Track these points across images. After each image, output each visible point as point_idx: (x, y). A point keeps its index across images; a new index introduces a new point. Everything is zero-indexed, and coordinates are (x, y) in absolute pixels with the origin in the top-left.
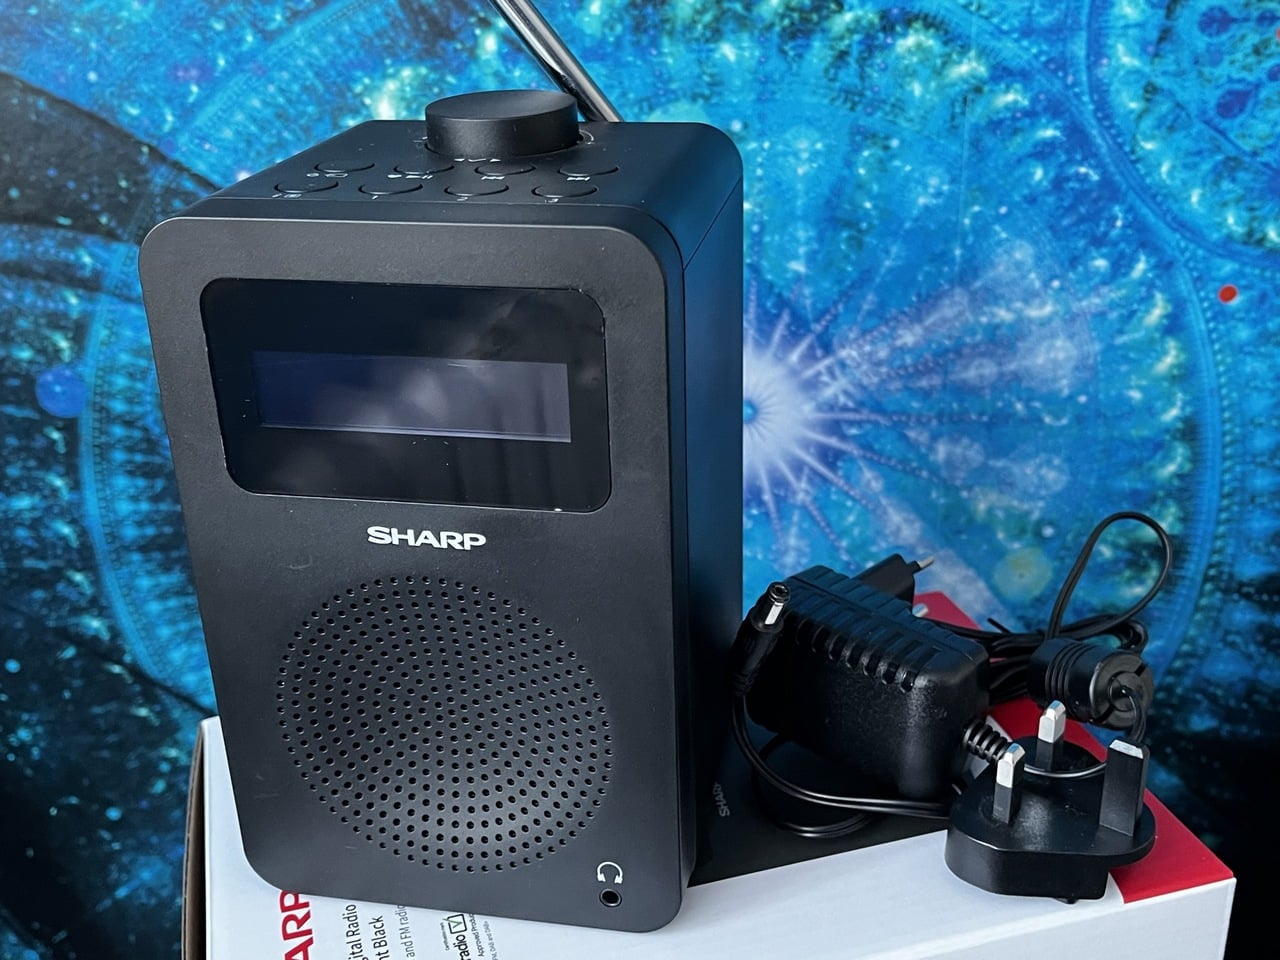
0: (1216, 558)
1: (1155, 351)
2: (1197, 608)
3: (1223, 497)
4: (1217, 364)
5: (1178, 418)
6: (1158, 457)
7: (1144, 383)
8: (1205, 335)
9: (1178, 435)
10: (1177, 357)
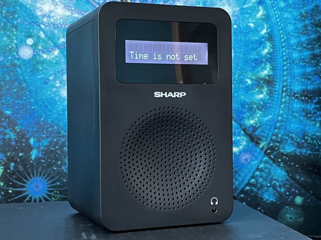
0: (285, 83)
1: (256, 10)
2: (282, 103)
3: (284, 61)
4: (276, 15)
5: (266, 33)
6: (261, 47)
7: (254, 21)
8: (271, 5)
9: (267, 39)
10: (263, 12)
